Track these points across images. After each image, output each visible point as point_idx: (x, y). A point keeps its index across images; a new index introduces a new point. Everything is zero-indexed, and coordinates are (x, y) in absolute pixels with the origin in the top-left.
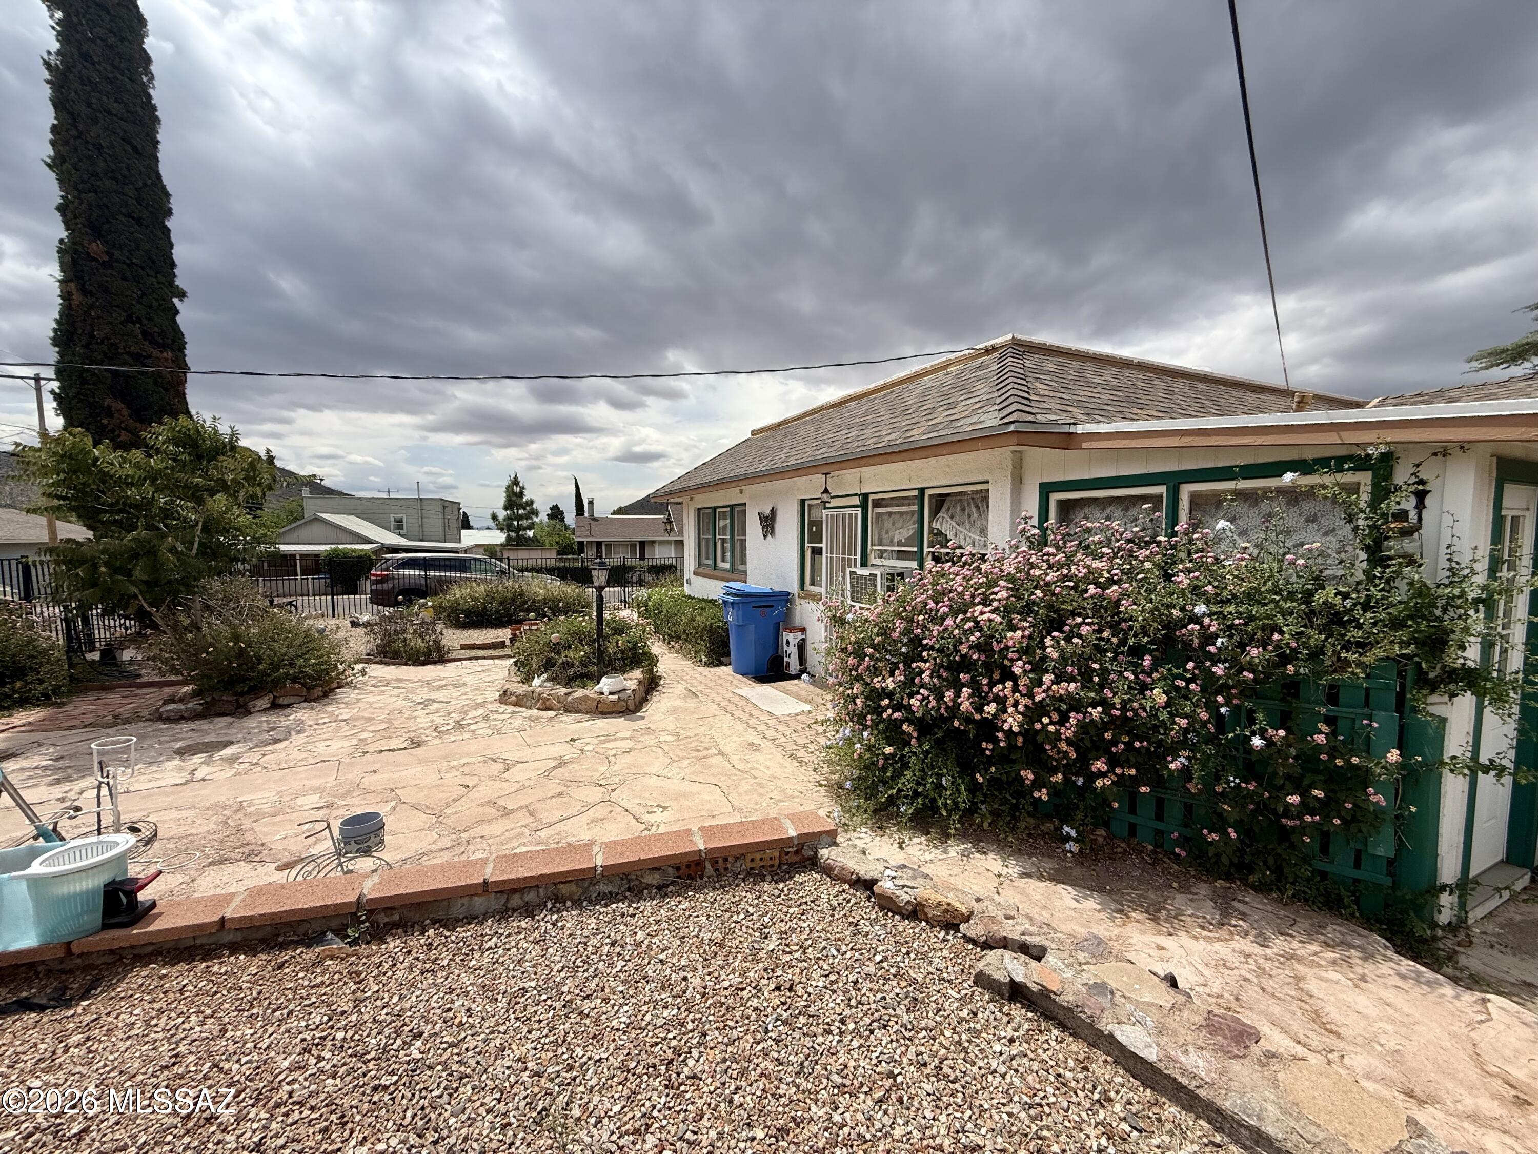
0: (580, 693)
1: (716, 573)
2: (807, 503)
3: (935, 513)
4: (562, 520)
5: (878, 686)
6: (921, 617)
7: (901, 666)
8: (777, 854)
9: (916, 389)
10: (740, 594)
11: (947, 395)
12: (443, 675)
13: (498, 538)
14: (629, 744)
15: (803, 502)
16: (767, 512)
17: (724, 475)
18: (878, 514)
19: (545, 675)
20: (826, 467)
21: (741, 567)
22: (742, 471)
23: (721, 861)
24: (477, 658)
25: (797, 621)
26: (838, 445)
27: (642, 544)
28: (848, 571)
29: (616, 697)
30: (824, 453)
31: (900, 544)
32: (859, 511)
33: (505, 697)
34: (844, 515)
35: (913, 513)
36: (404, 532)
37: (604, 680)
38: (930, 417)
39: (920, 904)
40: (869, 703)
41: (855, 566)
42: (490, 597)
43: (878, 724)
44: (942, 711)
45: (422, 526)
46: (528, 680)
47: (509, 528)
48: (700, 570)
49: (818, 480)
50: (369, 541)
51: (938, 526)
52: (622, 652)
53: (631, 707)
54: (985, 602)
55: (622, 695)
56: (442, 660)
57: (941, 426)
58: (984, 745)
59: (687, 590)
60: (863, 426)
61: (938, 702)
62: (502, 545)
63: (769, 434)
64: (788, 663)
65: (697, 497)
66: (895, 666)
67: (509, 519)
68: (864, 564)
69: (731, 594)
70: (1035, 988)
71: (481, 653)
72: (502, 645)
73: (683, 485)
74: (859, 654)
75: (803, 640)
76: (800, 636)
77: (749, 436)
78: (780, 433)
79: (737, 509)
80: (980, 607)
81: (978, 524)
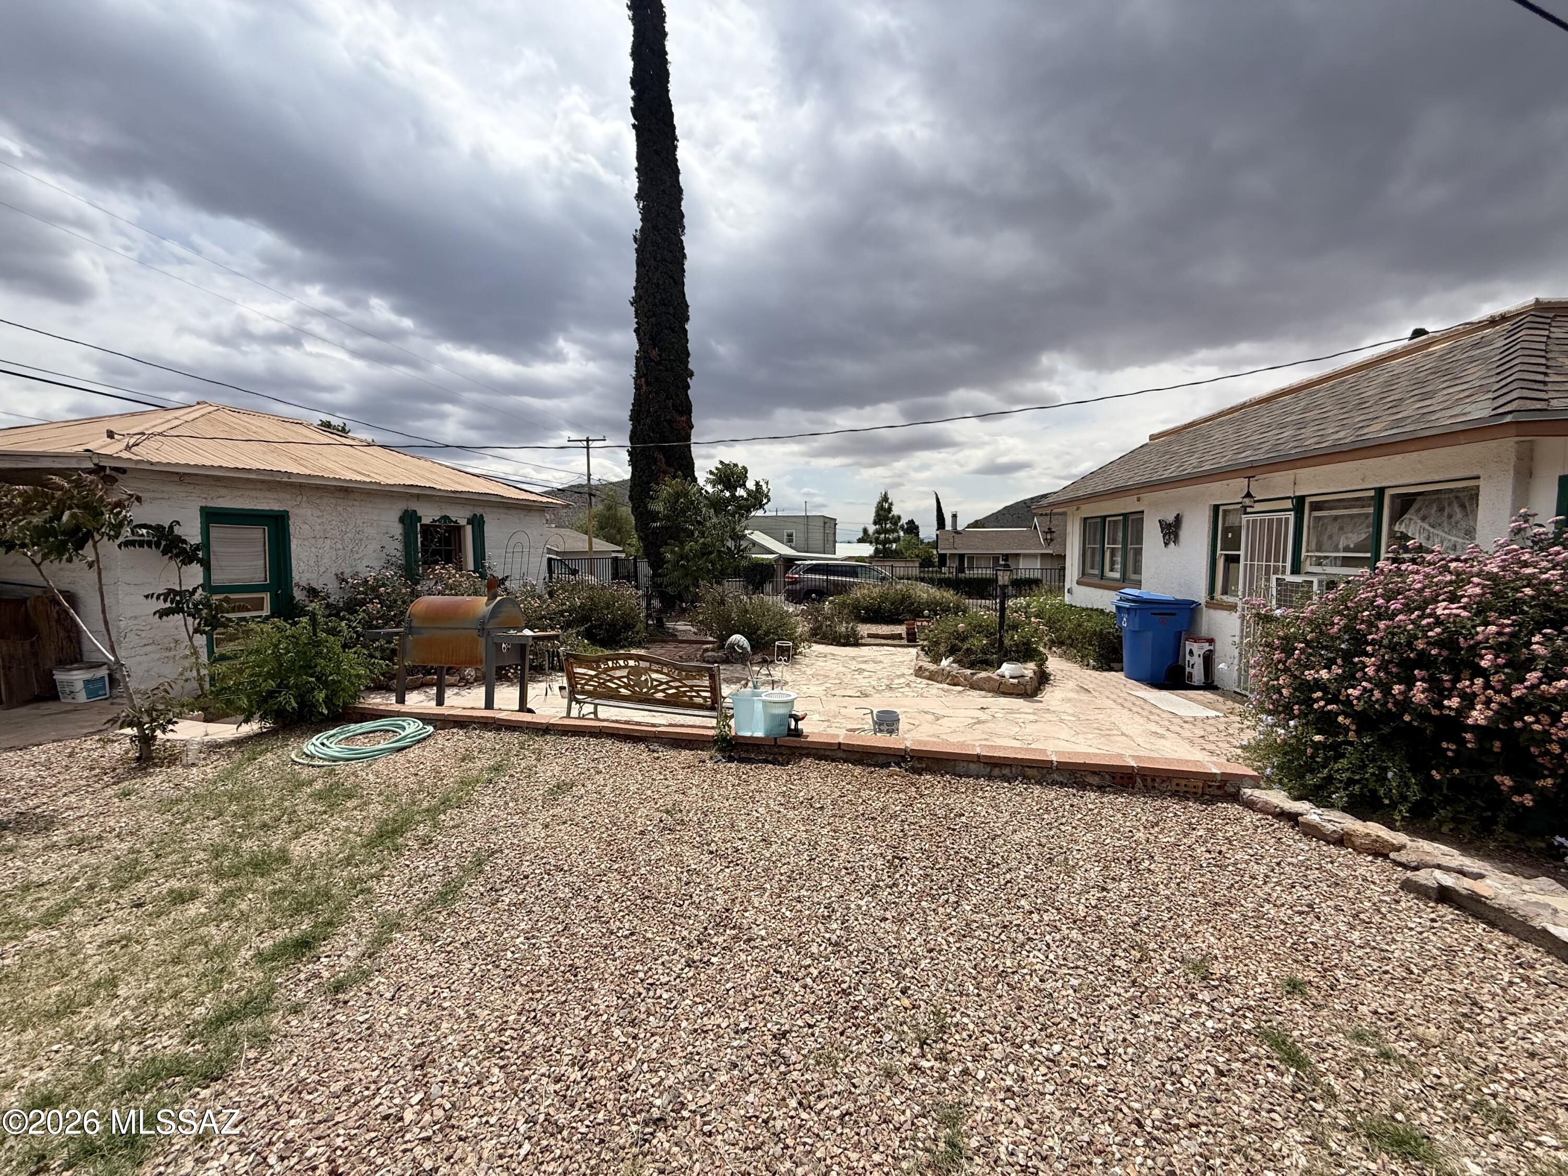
0: (983, 674)
1: (1103, 582)
2: (1221, 508)
3: (1397, 517)
4: (917, 534)
5: (1309, 678)
6: (1366, 613)
7: (1339, 661)
8: (1201, 785)
9: (1381, 376)
10: (1137, 600)
11: (1423, 383)
12: (862, 654)
13: (867, 550)
14: (1032, 717)
15: (1216, 508)
16: (1171, 518)
17: (1121, 483)
18: (1318, 519)
19: (951, 659)
20: (1250, 470)
21: (1134, 577)
22: (1144, 479)
23: (1149, 779)
24: (883, 645)
25: (1204, 629)
26: (1266, 447)
27: (1006, 557)
28: (1274, 578)
29: (1016, 681)
30: (1248, 456)
31: (1346, 549)
32: (1291, 516)
33: (919, 672)
34: (1271, 521)
35: (1367, 516)
36: (793, 545)
37: (1005, 665)
38: (1395, 410)
39: (1347, 833)
40: (1297, 694)
41: (1284, 573)
42: (884, 597)
43: (1306, 715)
44: (1390, 705)
45: (807, 539)
46: (936, 660)
47: (877, 541)
48: (1084, 580)
49: (1240, 484)
50: (772, 552)
51: (1403, 529)
52: (1017, 645)
53: (1029, 692)
54: (1453, 598)
55: (1021, 680)
56: (857, 644)
57: (1409, 421)
58: (1444, 745)
59: (1067, 599)
60: (1301, 425)
61: (1385, 696)
62: (871, 557)
63: (1173, 437)
64: (1190, 673)
65: (1083, 507)
66: (1332, 662)
67: (878, 532)
68: (1296, 570)
69: (1128, 600)
70: (1465, 892)
71: (883, 641)
72: (899, 637)
73: (1071, 495)
74: (1288, 650)
75: (1210, 651)
76: (1207, 647)
77: (1147, 441)
78: (1187, 437)
79: (1131, 517)
80: (1445, 603)
81: (1463, 525)
